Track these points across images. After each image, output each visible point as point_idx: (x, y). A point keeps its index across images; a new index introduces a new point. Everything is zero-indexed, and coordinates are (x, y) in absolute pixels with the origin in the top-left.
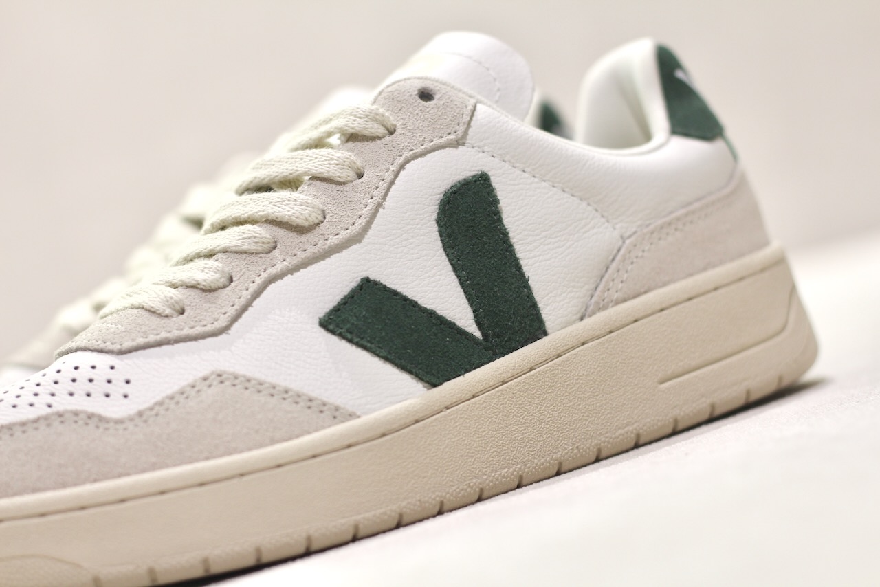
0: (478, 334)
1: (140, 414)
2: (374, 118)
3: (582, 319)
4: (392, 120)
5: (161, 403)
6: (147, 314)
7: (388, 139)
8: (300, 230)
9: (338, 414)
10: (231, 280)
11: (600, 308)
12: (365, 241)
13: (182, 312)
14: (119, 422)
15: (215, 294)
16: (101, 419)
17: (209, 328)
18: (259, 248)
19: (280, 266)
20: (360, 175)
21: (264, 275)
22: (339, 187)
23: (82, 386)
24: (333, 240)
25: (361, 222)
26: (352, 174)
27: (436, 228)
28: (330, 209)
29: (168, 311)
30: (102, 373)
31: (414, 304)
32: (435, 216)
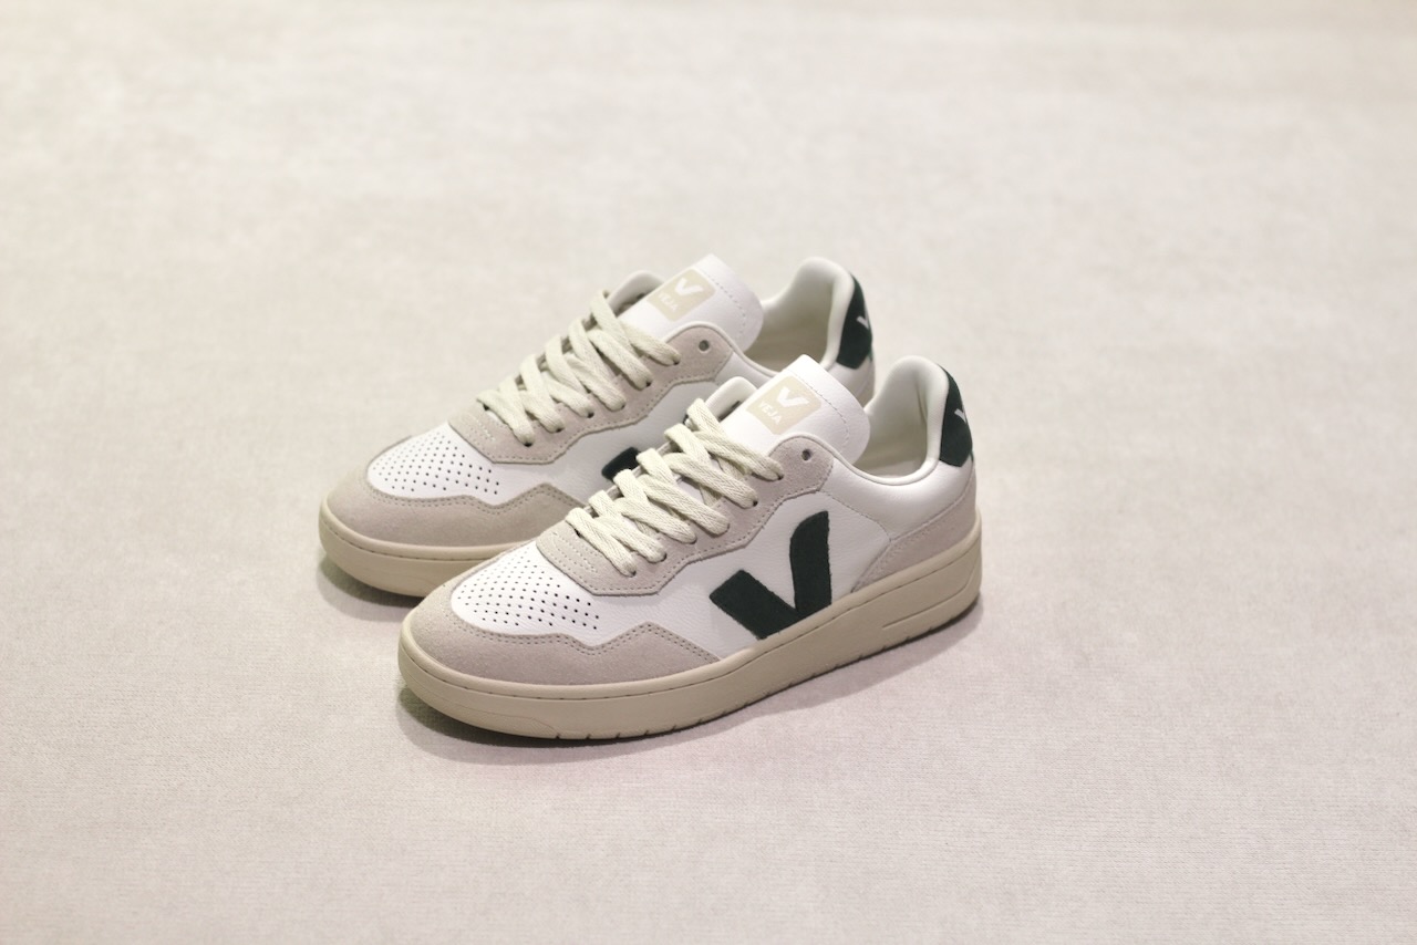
0: (792, 604)
1: (603, 646)
2: (772, 468)
3: (852, 592)
4: (782, 470)
5: (615, 640)
6: (613, 569)
7: (778, 482)
8: (713, 535)
9: (710, 658)
10: (665, 557)
11: (865, 585)
12: (748, 547)
13: (634, 573)
14: (591, 649)
15: (655, 566)
16: (581, 645)
17: (648, 591)
18: (684, 540)
19: (696, 557)
20: (755, 503)
21: (686, 560)
22: (741, 511)
23: (570, 614)
24: (729, 546)
25: (749, 537)
26: (751, 503)
27: (789, 543)
28: (733, 524)
29: (627, 573)
30: (582, 607)
31: (765, 589)
32: (791, 536)
